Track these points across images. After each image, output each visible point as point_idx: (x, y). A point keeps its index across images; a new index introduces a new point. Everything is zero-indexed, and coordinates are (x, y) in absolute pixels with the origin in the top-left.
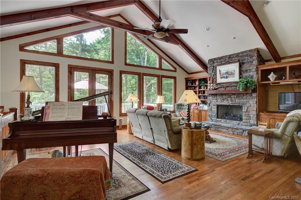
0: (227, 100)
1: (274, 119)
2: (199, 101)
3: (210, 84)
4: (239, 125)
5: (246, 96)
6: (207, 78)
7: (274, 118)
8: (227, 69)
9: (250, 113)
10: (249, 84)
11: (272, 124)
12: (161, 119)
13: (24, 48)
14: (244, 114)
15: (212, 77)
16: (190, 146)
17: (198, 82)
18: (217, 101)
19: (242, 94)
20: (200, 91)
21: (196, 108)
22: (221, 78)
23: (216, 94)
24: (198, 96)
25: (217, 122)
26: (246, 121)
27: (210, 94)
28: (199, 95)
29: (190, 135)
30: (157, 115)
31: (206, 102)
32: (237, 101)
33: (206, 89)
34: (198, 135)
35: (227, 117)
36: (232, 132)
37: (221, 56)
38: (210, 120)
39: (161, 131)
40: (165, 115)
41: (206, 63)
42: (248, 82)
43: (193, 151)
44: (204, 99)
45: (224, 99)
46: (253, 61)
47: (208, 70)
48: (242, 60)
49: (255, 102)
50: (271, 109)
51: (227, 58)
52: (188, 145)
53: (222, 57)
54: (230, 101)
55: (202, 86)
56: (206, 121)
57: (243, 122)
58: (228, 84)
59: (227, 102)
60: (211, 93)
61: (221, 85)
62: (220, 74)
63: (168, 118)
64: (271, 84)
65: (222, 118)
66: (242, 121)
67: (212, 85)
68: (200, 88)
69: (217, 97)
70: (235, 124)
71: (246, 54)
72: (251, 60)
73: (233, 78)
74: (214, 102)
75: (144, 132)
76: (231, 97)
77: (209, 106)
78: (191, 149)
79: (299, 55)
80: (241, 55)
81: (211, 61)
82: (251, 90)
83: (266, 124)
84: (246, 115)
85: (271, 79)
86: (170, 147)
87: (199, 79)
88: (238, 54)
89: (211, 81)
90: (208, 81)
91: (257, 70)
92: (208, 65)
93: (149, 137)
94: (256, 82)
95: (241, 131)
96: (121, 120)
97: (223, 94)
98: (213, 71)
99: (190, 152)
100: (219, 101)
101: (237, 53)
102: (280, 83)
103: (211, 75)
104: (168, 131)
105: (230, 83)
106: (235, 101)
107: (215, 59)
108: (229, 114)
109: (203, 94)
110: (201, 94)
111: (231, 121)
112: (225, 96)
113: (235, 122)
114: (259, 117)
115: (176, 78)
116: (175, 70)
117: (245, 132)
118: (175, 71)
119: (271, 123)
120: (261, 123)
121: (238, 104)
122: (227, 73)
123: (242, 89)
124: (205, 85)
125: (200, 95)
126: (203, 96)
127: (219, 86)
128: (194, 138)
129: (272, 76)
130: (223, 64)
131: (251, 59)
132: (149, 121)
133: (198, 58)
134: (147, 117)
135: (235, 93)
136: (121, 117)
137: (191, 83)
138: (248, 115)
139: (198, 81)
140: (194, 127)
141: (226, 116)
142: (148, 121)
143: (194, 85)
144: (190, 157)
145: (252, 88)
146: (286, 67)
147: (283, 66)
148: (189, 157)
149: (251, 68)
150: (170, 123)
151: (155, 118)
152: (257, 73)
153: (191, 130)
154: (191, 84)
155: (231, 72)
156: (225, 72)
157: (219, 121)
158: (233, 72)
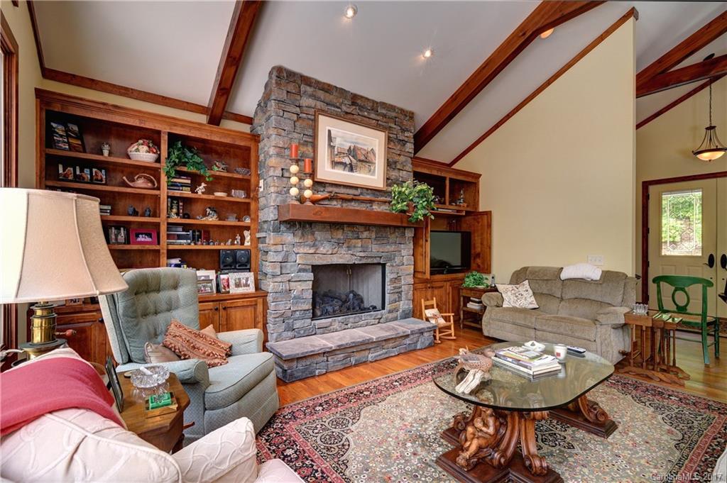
0: (349, 248)
4: (379, 323)
5: (395, 234)
8: (354, 141)
9: (403, 283)
14: (389, 287)
18: (315, 253)
19: (388, 229)
22: (334, 164)
25: (316, 334)
26: (391, 306)
28: (169, 220)
32: (376, 250)
45: (338, 245)
46: (407, 142)
49: (412, 253)
51: (346, 98)
54: (359, 249)
57: (387, 313)
59: (350, 252)
62: (331, 147)
66: (385, 308)
69: (313, 234)
71: (393, 114)
72: (402, 137)
73: (368, 176)
74: (304, 254)
76: (363, 236)
81: (287, 75)
84: (394, 287)
88: (376, 105)
97: (336, 223)
100: (322, 250)
101: (373, 101)
105: (356, 188)
106: (372, 250)
107: (304, 80)
110: (177, 215)
112: (340, 230)
121: (379, 259)
122: (352, 152)
125: (175, 219)
131: (404, 134)
137: (78, 137)
138: (399, 288)
146: (446, 178)
155: (364, 152)
156: (347, 146)
157: (325, 329)
158: (369, 155)
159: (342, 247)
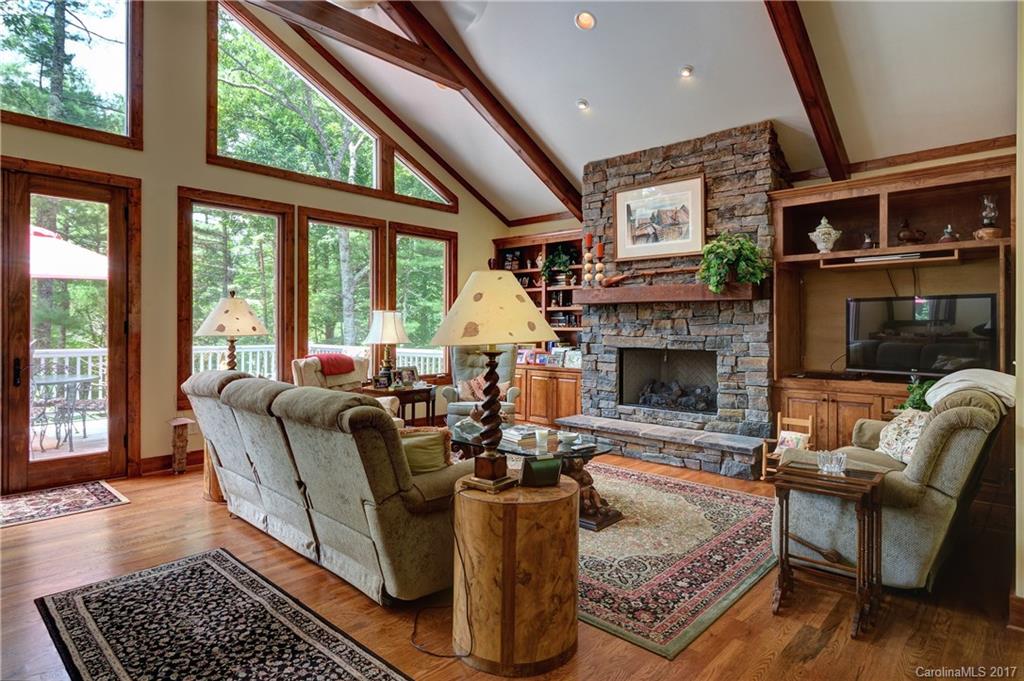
0: (657, 329)
1: (835, 404)
2: (547, 333)
3: (591, 262)
4: (702, 429)
5: (729, 312)
6: (581, 240)
7: (833, 401)
8: (658, 205)
9: (747, 381)
10: (743, 264)
11: (826, 424)
12: (342, 434)
14: (721, 385)
15: (600, 237)
16: (498, 591)
17: (544, 255)
18: (618, 335)
19: (715, 305)
20: (552, 292)
21: (538, 361)
22: (636, 238)
23: (615, 306)
24: (547, 312)
25: (620, 418)
26: (729, 412)
27: (590, 306)
28: (549, 309)
29: (499, 526)
30: (315, 414)
31: (575, 337)
32: (698, 335)
33: (575, 284)
34: (539, 527)
35: (655, 398)
36: (677, 462)
37: (633, 151)
38: (591, 410)
39: (346, 501)
40: (357, 414)
41: (574, 178)
42: (739, 254)
43: (517, 622)
44: (569, 323)
45: (644, 327)
46: (755, 171)
47: (584, 205)
48: (715, 168)
49: (766, 338)
50: (817, 362)
51: (657, 157)
52: (485, 588)
53: (635, 154)
54: (669, 332)
55: (560, 272)
56: (576, 413)
57: (720, 419)
58: (661, 264)
59: (659, 335)
60: (596, 301)
61: (635, 266)
62: (631, 221)
63: (375, 427)
64: (822, 266)
65: (635, 402)
66: (716, 411)
67: (599, 266)
68: (552, 280)
69: (617, 316)
70: (690, 424)
71: (729, 141)
72: (747, 168)
73: (679, 241)
74: (609, 336)
75: (269, 495)
76: (676, 315)
77: (589, 353)
78: (503, 611)
79: (915, 157)
80: (711, 146)
81: (593, 168)
82: (750, 288)
83: (808, 423)
84: (728, 387)
85: (820, 246)
86: (392, 590)
87: (548, 245)
88: (699, 144)
89: (595, 250)
90: (584, 250)
91: (770, 211)
92: (583, 186)
93: (295, 526)
94: (768, 255)
95: (713, 455)
96: (185, 425)
97: (643, 304)
98: (602, 212)
99: (498, 628)
100: (625, 332)
101: (695, 140)
102: (856, 260)
103: (596, 227)
104: (381, 501)
105: (668, 259)
106: (689, 333)
107: (610, 163)
108: (663, 385)
109: (564, 305)
110: (557, 304)
111: (674, 412)
112: (649, 311)
113: (689, 417)
114: (780, 397)
115: (456, 238)
116: (450, 204)
117: (727, 460)
118: (454, 209)
119: (822, 421)
120: (786, 421)
121: (701, 345)
122: (656, 219)
123: (719, 284)
124: (573, 267)
125: (553, 308)
126: (565, 313)
127: (626, 274)
128: (520, 545)
129: (826, 233)
130: (640, 184)
131: (749, 162)
132: (288, 444)
133: (544, 155)
134: (274, 421)
135: (690, 299)
136: (181, 413)
137: (518, 259)
138: (739, 388)
139: (543, 253)
140: (519, 477)
141: (652, 392)
142: (282, 442)
143: (529, 270)
144: (495, 656)
145: (753, 279)
146: (877, 197)
147: (866, 192)
148: (490, 658)
149: (748, 198)
150: (390, 454)
151: (310, 430)
152: (771, 223)
153: (502, 498)
154: (517, 267)
155: (670, 214)
156: (649, 213)
157: (629, 416)
158: (679, 214)
159: (650, 329)
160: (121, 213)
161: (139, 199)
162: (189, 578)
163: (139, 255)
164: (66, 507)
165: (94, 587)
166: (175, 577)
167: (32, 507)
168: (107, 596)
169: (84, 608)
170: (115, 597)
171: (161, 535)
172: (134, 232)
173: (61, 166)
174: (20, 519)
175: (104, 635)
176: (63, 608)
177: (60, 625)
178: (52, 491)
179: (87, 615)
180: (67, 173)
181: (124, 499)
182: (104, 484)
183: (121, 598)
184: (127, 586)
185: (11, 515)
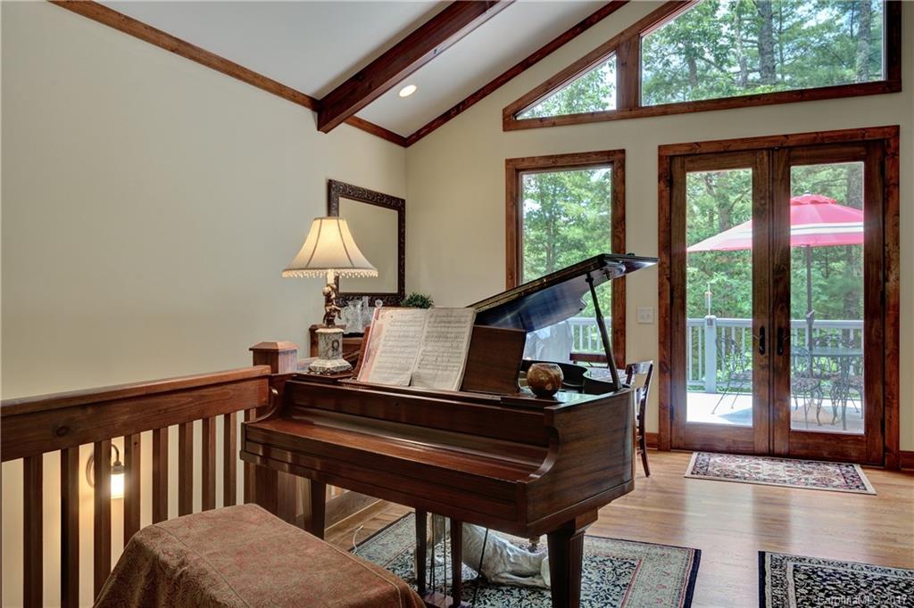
13: (518, 118)
160: (877, 169)
161: (897, 148)
162: (900, 590)
163: (897, 214)
164: (814, 481)
165: (807, 561)
166: (886, 583)
167: (787, 473)
168: (814, 573)
169: (792, 574)
170: (821, 577)
171: (892, 537)
172: (891, 188)
173: (817, 133)
174: (775, 481)
175: (798, 604)
176: (776, 567)
177: (768, 579)
178: (809, 463)
179: (791, 581)
180: (823, 138)
181: (871, 489)
182: (858, 468)
183: (825, 580)
184: (835, 572)
185: (769, 475)
